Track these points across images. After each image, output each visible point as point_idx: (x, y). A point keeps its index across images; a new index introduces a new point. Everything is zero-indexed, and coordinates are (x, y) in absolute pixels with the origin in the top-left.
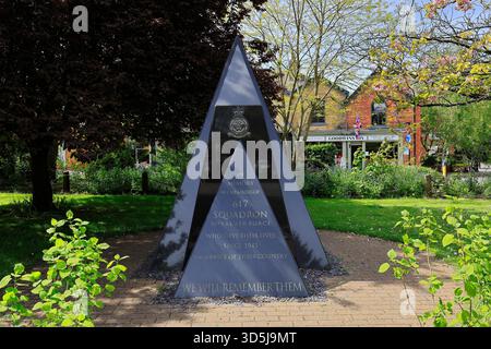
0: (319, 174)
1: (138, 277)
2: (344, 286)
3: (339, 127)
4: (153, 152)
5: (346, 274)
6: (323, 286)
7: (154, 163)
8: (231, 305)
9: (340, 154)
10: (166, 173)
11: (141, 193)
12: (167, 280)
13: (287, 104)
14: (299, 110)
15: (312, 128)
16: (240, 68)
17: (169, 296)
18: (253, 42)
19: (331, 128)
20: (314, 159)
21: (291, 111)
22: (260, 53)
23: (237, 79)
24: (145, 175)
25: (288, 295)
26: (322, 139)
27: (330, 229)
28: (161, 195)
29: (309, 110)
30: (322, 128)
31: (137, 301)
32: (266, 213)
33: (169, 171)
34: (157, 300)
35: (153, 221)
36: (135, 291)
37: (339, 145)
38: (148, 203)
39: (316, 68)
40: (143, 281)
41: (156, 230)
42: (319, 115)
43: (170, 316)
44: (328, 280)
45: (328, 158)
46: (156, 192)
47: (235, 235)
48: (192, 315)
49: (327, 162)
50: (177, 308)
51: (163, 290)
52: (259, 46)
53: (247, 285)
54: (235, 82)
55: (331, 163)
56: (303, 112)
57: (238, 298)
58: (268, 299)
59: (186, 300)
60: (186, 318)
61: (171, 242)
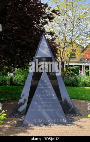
0: (73, 78)
1: (10, 117)
2: (81, 120)
3: (81, 60)
4: (14, 70)
5: (81, 115)
6: (73, 120)
7: (14, 74)
8: (42, 127)
9: (81, 70)
10: (19, 78)
11: (10, 85)
12: (20, 118)
13: (62, 52)
14: (66, 55)
15: (71, 60)
16: (44, 44)
17: (21, 124)
18: (49, 33)
19: (78, 60)
20: (71, 72)
21: (63, 55)
22: (52, 37)
23: (43, 48)
24: (11, 78)
25: (61, 123)
26: (75, 64)
27: (77, 99)
28: (17, 86)
29: (70, 55)
30: (75, 60)
31: (10, 126)
32: (53, 95)
33: (20, 77)
34: (17, 125)
35: (14, 96)
36: (9, 122)
37: (81, 66)
38: (13, 89)
39: (71, 40)
40: (11, 119)
41: (15, 99)
42: (73, 56)
43: (21, 131)
44: (75, 118)
45: (76, 72)
46: (15, 85)
47: (43, 103)
48: (29, 131)
49: (76, 73)
50: (24, 128)
51: (18, 122)
52: (51, 34)
53: (47, 120)
54: (43, 50)
55: (78, 73)
56: (67, 55)
57: (44, 124)
58: (55, 125)
59: (27, 125)
60: (26, 132)
61: (20, 102)
